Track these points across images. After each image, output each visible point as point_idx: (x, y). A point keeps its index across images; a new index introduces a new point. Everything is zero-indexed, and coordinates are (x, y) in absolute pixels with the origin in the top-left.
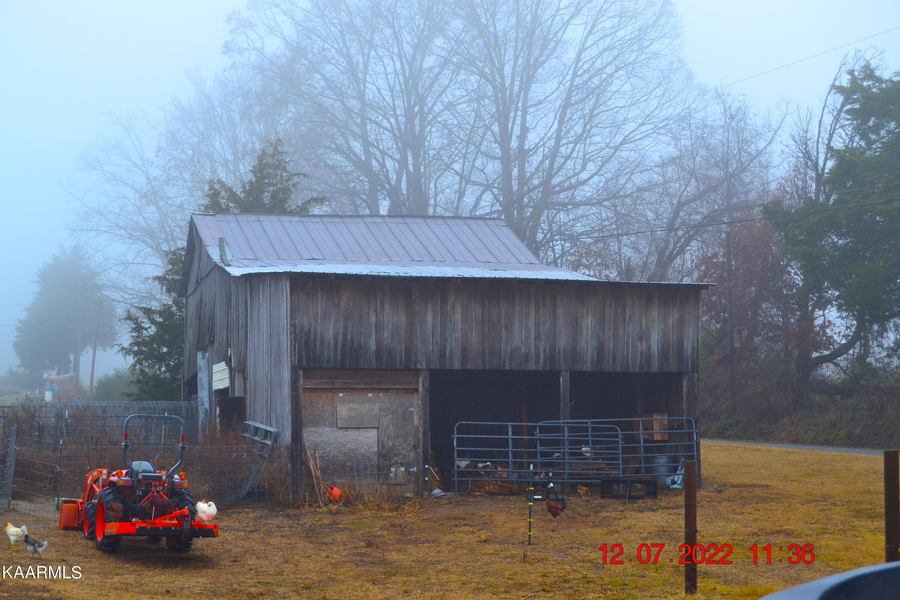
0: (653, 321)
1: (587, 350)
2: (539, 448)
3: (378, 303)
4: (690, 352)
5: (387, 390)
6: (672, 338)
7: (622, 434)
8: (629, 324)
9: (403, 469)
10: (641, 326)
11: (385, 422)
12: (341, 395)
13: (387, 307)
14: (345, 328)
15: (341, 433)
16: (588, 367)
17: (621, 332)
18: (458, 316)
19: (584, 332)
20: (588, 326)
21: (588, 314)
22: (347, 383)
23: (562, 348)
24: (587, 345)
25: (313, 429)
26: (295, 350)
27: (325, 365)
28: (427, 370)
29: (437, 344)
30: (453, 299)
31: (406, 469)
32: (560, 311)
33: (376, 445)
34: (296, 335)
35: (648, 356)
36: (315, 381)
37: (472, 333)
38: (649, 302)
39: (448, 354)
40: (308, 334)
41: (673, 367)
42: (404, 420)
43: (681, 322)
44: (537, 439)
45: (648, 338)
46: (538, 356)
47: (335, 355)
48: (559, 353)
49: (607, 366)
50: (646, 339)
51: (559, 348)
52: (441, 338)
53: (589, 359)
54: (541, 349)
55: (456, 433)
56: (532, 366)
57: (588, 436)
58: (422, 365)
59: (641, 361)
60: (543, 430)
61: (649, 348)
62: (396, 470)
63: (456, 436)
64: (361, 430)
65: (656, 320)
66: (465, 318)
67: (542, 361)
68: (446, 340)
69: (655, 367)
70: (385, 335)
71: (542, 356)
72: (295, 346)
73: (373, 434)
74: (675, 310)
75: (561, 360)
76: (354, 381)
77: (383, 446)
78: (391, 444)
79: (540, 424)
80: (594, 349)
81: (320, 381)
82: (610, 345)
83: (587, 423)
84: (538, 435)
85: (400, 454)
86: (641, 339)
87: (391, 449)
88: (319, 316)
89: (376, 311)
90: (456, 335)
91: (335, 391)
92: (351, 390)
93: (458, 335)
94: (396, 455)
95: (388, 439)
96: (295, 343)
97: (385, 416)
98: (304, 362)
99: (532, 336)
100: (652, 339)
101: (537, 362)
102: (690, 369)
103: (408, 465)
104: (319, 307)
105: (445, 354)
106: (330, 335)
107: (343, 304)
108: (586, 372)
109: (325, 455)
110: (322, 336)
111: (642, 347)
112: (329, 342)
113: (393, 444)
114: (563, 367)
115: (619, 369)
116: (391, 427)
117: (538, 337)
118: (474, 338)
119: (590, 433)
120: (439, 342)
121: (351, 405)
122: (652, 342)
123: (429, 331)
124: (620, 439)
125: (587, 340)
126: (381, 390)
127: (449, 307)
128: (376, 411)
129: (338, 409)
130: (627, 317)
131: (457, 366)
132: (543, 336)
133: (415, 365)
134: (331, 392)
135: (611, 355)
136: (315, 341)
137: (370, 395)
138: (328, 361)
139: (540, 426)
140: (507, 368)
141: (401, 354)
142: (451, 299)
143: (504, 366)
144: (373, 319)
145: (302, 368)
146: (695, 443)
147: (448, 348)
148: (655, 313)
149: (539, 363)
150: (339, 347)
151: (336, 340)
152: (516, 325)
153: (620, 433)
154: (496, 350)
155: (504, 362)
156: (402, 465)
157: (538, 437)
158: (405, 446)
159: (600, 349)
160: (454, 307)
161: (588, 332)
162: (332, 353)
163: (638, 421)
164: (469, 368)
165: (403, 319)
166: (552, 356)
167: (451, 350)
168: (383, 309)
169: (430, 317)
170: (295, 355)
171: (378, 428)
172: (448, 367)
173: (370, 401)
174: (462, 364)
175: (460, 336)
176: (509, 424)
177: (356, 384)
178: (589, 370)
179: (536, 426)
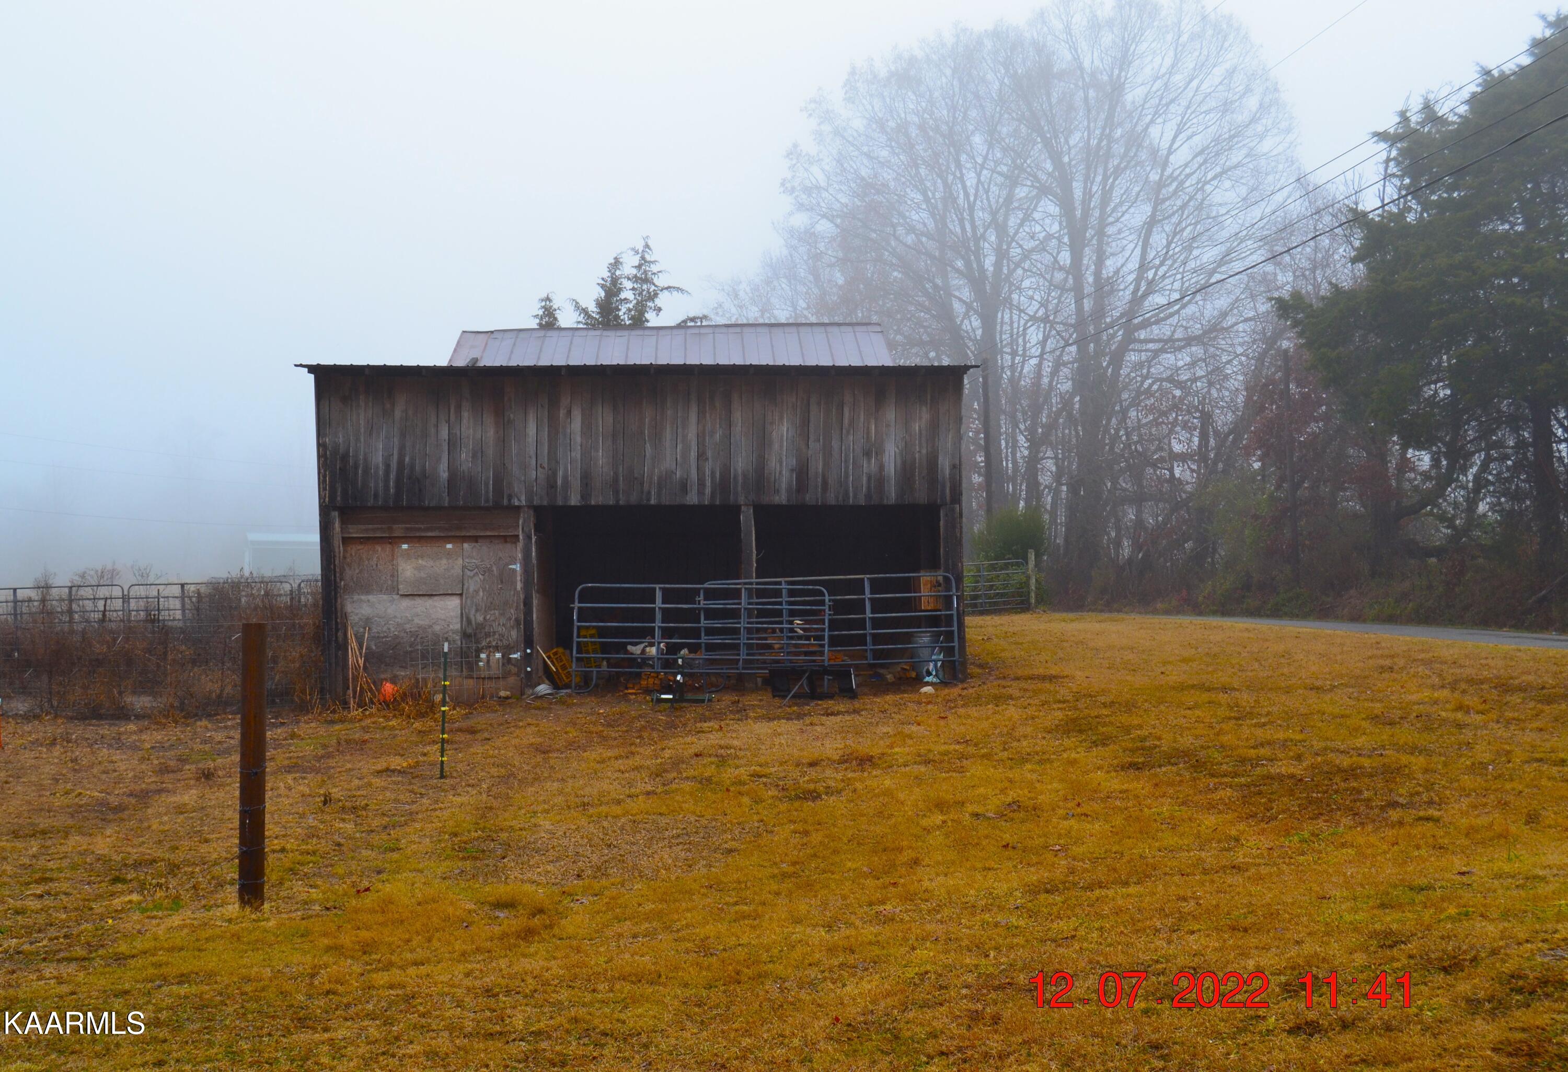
0: (888, 426)
1: (780, 473)
2: (704, 623)
3: (452, 411)
4: (947, 472)
5: (475, 539)
6: (920, 452)
7: (830, 601)
8: (848, 432)
9: (498, 655)
10: (868, 433)
11: (472, 585)
12: (405, 546)
13: (465, 414)
14: (402, 449)
15: (406, 603)
16: (781, 498)
17: (835, 444)
18: (576, 424)
19: (776, 446)
20: (782, 436)
21: (781, 418)
22: (411, 529)
23: (740, 471)
24: (781, 465)
25: (363, 597)
26: (325, 481)
27: (371, 503)
28: (529, 507)
29: (544, 468)
30: (569, 400)
31: (503, 656)
32: (737, 416)
33: (459, 620)
34: (326, 459)
35: (880, 481)
36: (363, 527)
37: (598, 451)
38: (880, 397)
39: (559, 482)
40: (345, 458)
41: (921, 495)
42: (502, 582)
43: (934, 427)
44: (699, 609)
45: (880, 452)
46: (701, 483)
47: (387, 487)
48: (735, 477)
49: (812, 497)
50: (876, 453)
51: (735, 470)
52: (549, 460)
53: (784, 486)
54: (708, 472)
55: (577, 601)
56: (692, 498)
57: (780, 603)
58: (519, 500)
59: (869, 488)
60: (711, 595)
61: (881, 467)
62: (488, 656)
63: (577, 605)
64: (436, 598)
65: (893, 424)
66: (587, 428)
67: (708, 490)
68: (557, 462)
69: (892, 495)
70: (463, 456)
71: (708, 483)
72: (325, 477)
73: (454, 603)
74: (924, 409)
75: (740, 489)
76: (422, 526)
77: (469, 621)
78: (480, 618)
79: (706, 585)
80: (792, 470)
81: (370, 526)
82: (817, 466)
83: (780, 583)
84: (702, 602)
85: (494, 633)
86: (867, 454)
87: (480, 626)
88: (362, 430)
89: (448, 421)
90: (573, 454)
91: (393, 541)
92: (420, 539)
93: (577, 454)
94: (488, 635)
95: (477, 610)
96: (325, 471)
97: (472, 578)
98: (339, 498)
99: (693, 454)
100: (887, 453)
101: (701, 493)
102: (948, 498)
103: (507, 650)
104: (362, 417)
105: (556, 482)
106: (378, 459)
107: (398, 413)
108: (780, 507)
109: (382, 635)
110: (365, 459)
111: (868, 467)
112: (377, 467)
113: (484, 618)
114: (742, 500)
115: (831, 499)
116: (481, 594)
117: (701, 456)
118: (601, 459)
119: (785, 598)
120: (546, 466)
121: (420, 561)
122: (886, 459)
123: (531, 450)
124: (827, 607)
125: (781, 458)
126: (465, 539)
127: (562, 413)
128: (457, 571)
129: (400, 568)
130: (846, 421)
131: (574, 500)
132: (709, 454)
133: (509, 500)
134: (390, 543)
135: (820, 480)
136: (356, 467)
137: (449, 546)
138: (376, 496)
139: (706, 590)
140: (653, 502)
141: (487, 485)
142: (565, 401)
143: (649, 500)
144: (444, 433)
145: (335, 508)
146: (954, 612)
147: (560, 474)
148: (890, 414)
149: (704, 494)
150: (392, 476)
151: (388, 467)
152: (668, 434)
153: (827, 598)
154: (636, 475)
155: (649, 493)
156: (497, 648)
157: (702, 606)
158: (502, 621)
159: (802, 472)
160: (569, 413)
161: (781, 446)
162: (381, 485)
163: (863, 579)
164: (593, 503)
165: (491, 433)
166: (724, 483)
167: (565, 478)
168: (459, 418)
169: (532, 429)
170: (325, 489)
171: (461, 595)
172: (560, 503)
173: (449, 554)
174: (582, 497)
175: (579, 456)
176: (657, 586)
177: (427, 530)
178: (784, 503)
179: (699, 589)
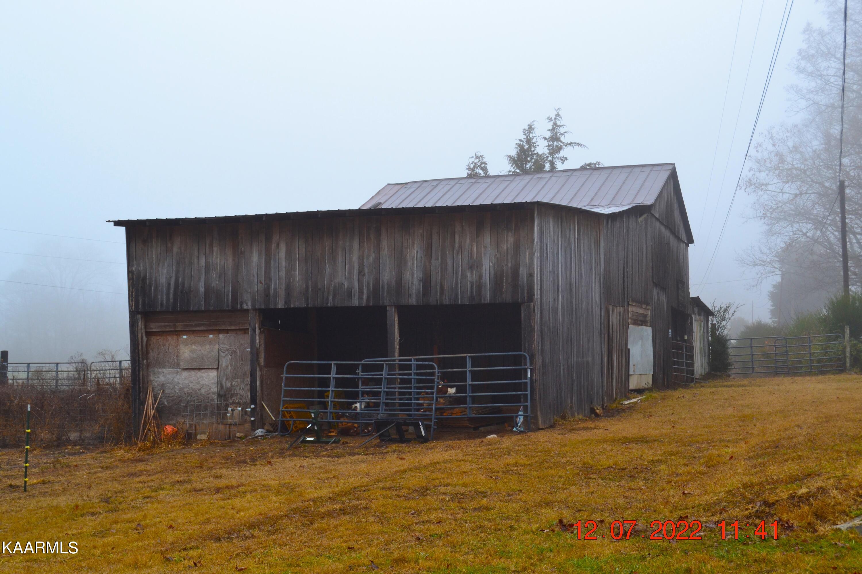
0: (485, 247)
1: (412, 283)
2: (361, 388)
3: (207, 246)
4: (526, 279)
5: (227, 331)
6: (507, 266)
7: (438, 372)
8: (458, 253)
9: (239, 409)
10: (471, 253)
11: (224, 362)
12: (185, 337)
13: (215, 249)
14: (177, 272)
15: (185, 374)
16: (413, 301)
17: (449, 261)
18: (283, 253)
19: (410, 264)
20: (414, 257)
21: (413, 244)
22: (187, 326)
23: (386, 282)
24: (413, 278)
25: (160, 370)
26: (132, 295)
27: (159, 309)
28: (255, 310)
29: (262, 283)
30: (278, 237)
31: (242, 409)
32: (384, 243)
33: (216, 385)
34: (133, 281)
35: (480, 286)
36: (158, 324)
37: (295, 271)
38: (480, 228)
39: (272, 292)
40: (144, 279)
41: (508, 298)
42: (242, 360)
43: (517, 247)
44: (358, 379)
45: (479, 266)
46: (361, 291)
47: (168, 299)
48: (383, 287)
49: (434, 299)
50: (477, 267)
51: (383, 281)
52: (265, 277)
53: (414, 292)
54: (365, 284)
55: (285, 372)
56: (355, 302)
57: (410, 374)
58: (247, 305)
59: (472, 292)
60: (367, 368)
61: (480, 277)
62: (233, 410)
63: (285, 375)
64: (203, 371)
65: (488, 245)
66: (289, 255)
67: (365, 296)
68: (270, 279)
69: (487, 296)
70: (214, 276)
71: (365, 291)
72: (132, 292)
73: (213, 374)
74: (510, 234)
75: (385, 294)
76: (194, 324)
77: (222, 387)
78: (229, 385)
79: (363, 362)
80: (420, 281)
81: (163, 324)
82: (436, 277)
83: (410, 360)
84: (361, 374)
85: (237, 394)
86: (471, 268)
87: (229, 390)
88: (154, 262)
89: (205, 254)
90: (280, 274)
91: (178, 333)
92: (193, 332)
93: (283, 273)
94: (232, 396)
95: (227, 379)
96: (132, 289)
97: (224, 357)
98: (140, 306)
99: (356, 271)
100: (484, 267)
101: (360, 298)
102: (526, 298)
103: (245, 406)
104: (154, 253)
105: (269, 293)
106: (163, 280)
107: (176, 250)
108: (412, 306)
109: (171, 395)
110: (156, 280)
111: (472, 277)
112: (163, 286)
113: (231, 384)
114: (387, 302)
115: (446, 301)
116: (230, 368)
117: (361, 272)
118: (297, 276)
119: (414, 371)
120: (263, 281)
121: (193, 347)
122: (483, 271)
123: (255, 272)
124: (436, 377)
125: (413, 273)
126: (220, 332)
127: (274, 246)
128: (215, 353)
129: (181, 351)
130: (457, 245)
131: (281, 305)
132: (366, 270)
133: (241, 305)
134: (176, 335)
135: (439, 287)
136: (150, 286)
137: (211, 336)
138: (162, 305)
139: (363, 364)
140: (329, 305)
141: (228, 295)
142: (275, 238)
143: (327, 303)
144: (203, 262)
145: (138, 313)
146: (528, 381)
147: (272, 287)
148: (487, 239)
149: (362, 298)
150: (172, 291)
151: (169, 284)
152: (340, 259)
153: (436, 371)
154: (319, 287)
155: (328, 299)
156: (239, 404)
157: (360, 376)
158: (242, 386)
159: (426, 281)
160: (278, 245)
161: (413, 264)
162: (165, 297)
163: (466, 357)
164: (292, 306)
165: (230, 261)
166: (376, 291)
167: (275, 290)
168: (211, 251)
169: (255, 258)
170: (132, 301)
171: (217, 368)
172: (272, 307)
173: (211, 342)
174: (285, 303)
175: (284, 275)
176: (333, 362)
177: (196, 326)
178: (415, 303)
179: (359, 364)
